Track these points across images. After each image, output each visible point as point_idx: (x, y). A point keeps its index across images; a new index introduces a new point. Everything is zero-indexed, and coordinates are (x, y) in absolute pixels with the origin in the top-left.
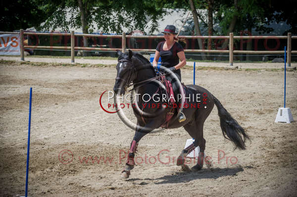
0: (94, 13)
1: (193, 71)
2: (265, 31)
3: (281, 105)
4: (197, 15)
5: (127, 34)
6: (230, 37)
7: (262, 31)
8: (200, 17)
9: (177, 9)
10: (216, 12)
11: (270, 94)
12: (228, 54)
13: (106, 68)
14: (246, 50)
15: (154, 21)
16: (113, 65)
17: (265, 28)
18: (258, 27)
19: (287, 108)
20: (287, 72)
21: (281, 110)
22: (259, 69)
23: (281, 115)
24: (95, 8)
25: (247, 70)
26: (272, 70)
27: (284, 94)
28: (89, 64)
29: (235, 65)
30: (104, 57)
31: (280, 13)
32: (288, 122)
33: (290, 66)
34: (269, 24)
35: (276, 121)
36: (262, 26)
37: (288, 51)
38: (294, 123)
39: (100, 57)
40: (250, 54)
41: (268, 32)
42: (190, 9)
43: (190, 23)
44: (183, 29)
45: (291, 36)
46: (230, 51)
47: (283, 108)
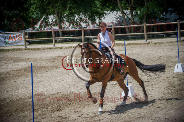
0: (65, 17)
1: (124, 46)
2: (164, 20)
4: (124, 14)
5: (84, 28)
6: (144, 25)
7: (162, 20)
8: (126, 15)
9: (112, 11)
10: (135, 12)
11: (170, 56)
12: (144, 35)
14: (154, 32)
15: (100, 19)
17: (164, 18)
18: (160, 18)
19: (180, 64)
20: (179, 43)
22: (163, 42)
23: (177, 68)
24: (65, 14)
25: (155, 43)
26: (170, 42)
27: (178, 56)
28: (64, 47)
29: (148, 41)
30: (72, 42)
31: (172, 9)
32: (182, 72)
33: (180, 39)
34: (166, 16)
35: (175, 72)
36: (162, 17)
37: (178, 31)
39: (70, 42)
40: (156, 34)
41: (166, 21)
42: (120, 11)
43: (121, 19)
44: (116, 23)
45: (179, 22)
46: (145, 33)
47: (178, 64)
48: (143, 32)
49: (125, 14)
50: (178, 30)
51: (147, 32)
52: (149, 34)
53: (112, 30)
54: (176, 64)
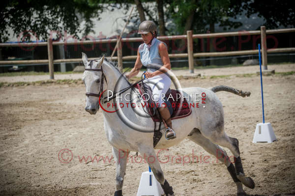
0: (7, 16)
2: (232, 26)
3: (259, 119)
4: (142, 11)
5: (53, 40)
6: (188, 36)
7: (228, 27)
8: (147, 12)
10: (168, 6)
11: (244, 106)
12: (187, 58)
13: (29, 87)
14: (209, 52)
15: (88, 20)
16: (37, 82)
17: (232, 22)
18: (221, 21)
19: (266, 124)
20: (263, 77)
21: (260, 127)
22: (228, 76)
23: (260, 133)
24: (9, 8)
25: (212, 78)
26: (244, 76)
27: (262, 106)
28: (6, 83)
29: (196, 72)
30: (26, 73)
32: (270, 141)
33: (266, 68)
34: (236, 18)
35: (254, 141)
36: (227, 20)
37: (262, 50)
38: (278, 142)
39: (21, 73)
40: (215, 57)
41: (236, 27)
42: (134, 2)
43: (135, 22)
44: (127, 31)
45: (265, 31)
46: (189, 54)
47: (261, 124)
48: (186, 52)
49: (145, 10)
50: (261, 48)
51: (195, 52)
52: (198, 58)
53: (117, 46)
54: (258, 125)
